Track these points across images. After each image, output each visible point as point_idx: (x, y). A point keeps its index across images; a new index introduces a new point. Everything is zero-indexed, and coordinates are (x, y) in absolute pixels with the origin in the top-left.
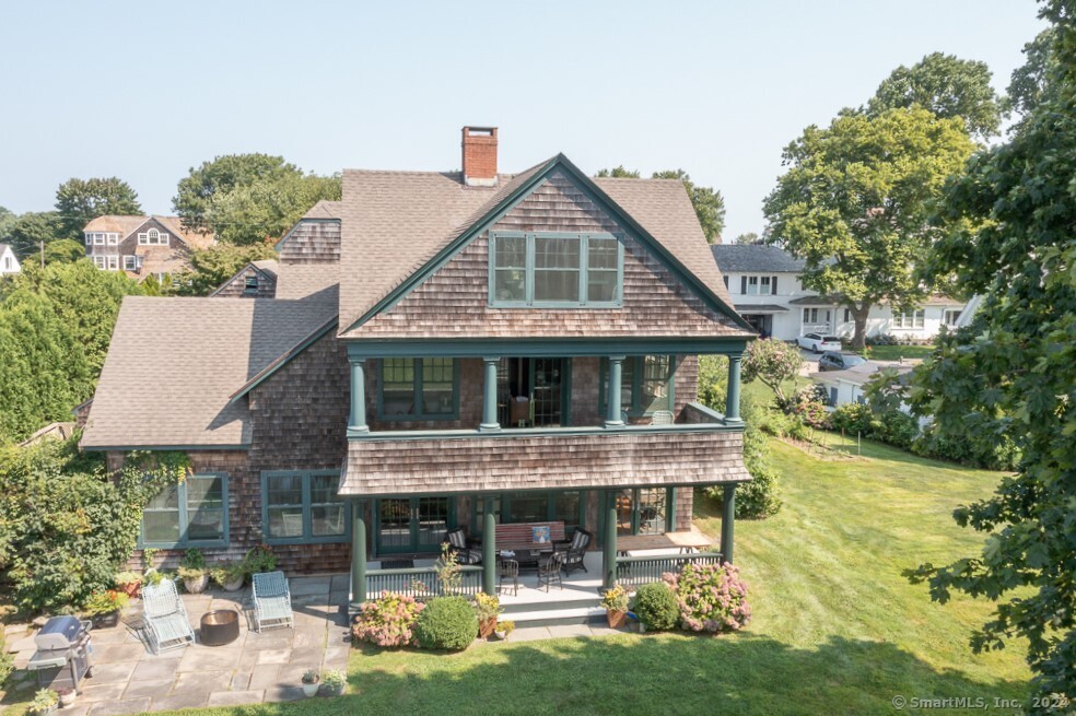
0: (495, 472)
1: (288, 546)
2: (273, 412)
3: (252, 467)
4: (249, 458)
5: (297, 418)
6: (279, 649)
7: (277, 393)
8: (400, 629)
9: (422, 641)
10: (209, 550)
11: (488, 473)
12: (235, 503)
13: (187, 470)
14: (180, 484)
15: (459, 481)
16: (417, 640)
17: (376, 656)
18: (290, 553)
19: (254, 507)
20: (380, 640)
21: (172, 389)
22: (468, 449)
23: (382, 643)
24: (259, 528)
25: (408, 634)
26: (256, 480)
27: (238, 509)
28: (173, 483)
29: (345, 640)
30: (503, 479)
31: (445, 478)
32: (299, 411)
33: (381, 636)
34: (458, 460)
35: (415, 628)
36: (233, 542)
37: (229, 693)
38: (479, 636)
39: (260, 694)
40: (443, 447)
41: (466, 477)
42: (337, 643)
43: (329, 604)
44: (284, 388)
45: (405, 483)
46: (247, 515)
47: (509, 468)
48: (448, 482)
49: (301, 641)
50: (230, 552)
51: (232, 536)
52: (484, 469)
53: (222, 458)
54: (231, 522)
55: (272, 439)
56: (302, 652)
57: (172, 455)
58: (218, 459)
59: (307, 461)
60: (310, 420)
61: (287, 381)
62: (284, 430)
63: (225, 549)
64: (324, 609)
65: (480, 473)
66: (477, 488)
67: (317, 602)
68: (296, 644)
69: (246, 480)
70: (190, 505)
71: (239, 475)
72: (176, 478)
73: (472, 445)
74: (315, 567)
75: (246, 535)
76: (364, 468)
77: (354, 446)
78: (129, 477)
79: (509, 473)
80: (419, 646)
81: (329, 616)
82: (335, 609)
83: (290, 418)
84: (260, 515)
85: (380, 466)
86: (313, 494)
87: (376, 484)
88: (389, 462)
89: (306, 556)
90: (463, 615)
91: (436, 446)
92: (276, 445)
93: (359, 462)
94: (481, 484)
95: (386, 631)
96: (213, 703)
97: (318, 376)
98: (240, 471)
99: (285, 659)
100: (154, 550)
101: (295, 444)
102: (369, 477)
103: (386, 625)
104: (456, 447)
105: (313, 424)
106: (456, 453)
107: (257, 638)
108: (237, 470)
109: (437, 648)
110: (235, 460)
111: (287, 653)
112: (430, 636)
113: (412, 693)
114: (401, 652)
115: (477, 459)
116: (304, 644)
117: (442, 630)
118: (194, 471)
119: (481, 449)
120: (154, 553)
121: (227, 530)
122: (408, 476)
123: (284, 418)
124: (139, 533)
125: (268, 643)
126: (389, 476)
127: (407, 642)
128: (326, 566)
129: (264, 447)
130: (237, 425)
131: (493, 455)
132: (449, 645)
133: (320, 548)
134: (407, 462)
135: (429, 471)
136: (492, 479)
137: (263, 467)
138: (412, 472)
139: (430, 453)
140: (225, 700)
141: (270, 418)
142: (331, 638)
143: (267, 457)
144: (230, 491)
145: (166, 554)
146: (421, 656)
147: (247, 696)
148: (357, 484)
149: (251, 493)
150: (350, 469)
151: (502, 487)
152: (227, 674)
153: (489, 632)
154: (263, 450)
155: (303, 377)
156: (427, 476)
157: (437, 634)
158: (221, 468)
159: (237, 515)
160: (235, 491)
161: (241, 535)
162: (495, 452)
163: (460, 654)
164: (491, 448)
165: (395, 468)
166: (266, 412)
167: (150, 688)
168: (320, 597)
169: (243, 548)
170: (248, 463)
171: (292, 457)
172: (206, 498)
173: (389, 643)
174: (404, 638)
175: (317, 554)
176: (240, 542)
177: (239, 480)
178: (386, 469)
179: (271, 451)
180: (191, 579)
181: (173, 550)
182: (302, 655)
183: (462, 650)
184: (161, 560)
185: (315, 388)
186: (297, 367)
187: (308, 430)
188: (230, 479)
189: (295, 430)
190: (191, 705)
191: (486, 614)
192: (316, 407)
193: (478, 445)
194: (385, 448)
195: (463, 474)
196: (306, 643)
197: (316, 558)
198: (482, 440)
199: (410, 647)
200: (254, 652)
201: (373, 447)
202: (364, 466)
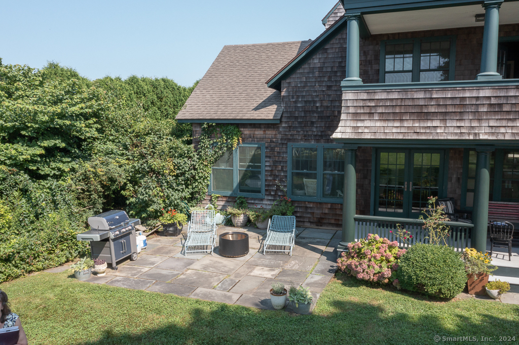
0: (492, 123)
1: (305, 202)
2: (298, 97)
3: (281, 139)
4: (280, 133)
5: (315, 102)
6: (271, 267)
7: (301, 82)
8: (381, 267)
9: (402, 282)
10: (252, 199)
11: (485, 124)
12: (270, 166)
13: (238, 140)
14: (234, 149)
15: (451, 130)
16: (396, 281)
17: (354, 289)
18: (307, 208)
19: (282, 170)
20: (358, 273)
21: (237, 89)
22: (464, 98)
23: (360, 276)
24: (285, 186)
25: (387, 273)
26: (284, 150)
27: (271, 171)
28: (230, 149)
29: (330, 271)
30: (503, 130)
31: (436, 127)
32: (317, 96)
33: (359, 269)
34: (450, 109)
35: (396, 269)
36: (268, 195)
37: (213, 290)
38: (466, 291)
39: (235, 297)
40: (435, 96)
41: (459, 127)
42: (322, 272)
43: (327, 246)
44: (306, 79)
45: (394, 130)
46: (277, 176)
47: (510, 119)
48: (439, 131)
49: (293, 265)
50: (265, 202)
51: (266, 190)
52: (479, 120)
53: (262, 132)
54: (266, 180)
55: (296, 118)
56: (290, 273)
57: (229, 127)
58: (259, 133)
59: (321, 136)
60: (325, 104)
61: (308, 73)
62: (305, 112)
63: (262, 200)
64: (323, 248)
65: (475, 124)
66: (471, 137)
67: (318, 243)
68: (288, 267)
69: (277, 149)
70: (241, 166)
71: (273, 145)
72: (232, 145)
73: (467, 94)
74: (325, 221)
75: (276, 191)
76: (356, 116)
77: (348, 96)
78: (203, 142)
79: (510, 124)
80: (398, 287)
81: (322, 253)
82: (331, 250)
83: (310, 102)
84: (286, 176)
85: (371, 114)
86: (325, 162)
87: (366, 131)
88: (380, 110)
89: (318, 212)
90: (449, 261)
91: (428, 96)
92: (300, 123)
93: (352, 110)
94: (475, 134)
95: (365, 266)
96: (195, 295)
97: (332, 68)
98: (273, 142)
99: (272, 275)
100: (218, 195)
101: (312, 123)
102: (359, 124)
103: (366, 260)
104: (449, 96)
105: (327, 107)
106: (449, 102)
107: (260, 258)
108: (272, 142)
109: (417, 291)
110: (270, 133)
111: (277, 271)
112: (410, 277)
113: (382, 329)
114: (379, 290)
115: (473, 109)
116: (294, 268)
117: (423, 273)
118: (243, 141)
119: (477, 98)
120: (218, 197)
121: (264, 186)
122: (397, 124)
123: (306, 102)
124: (209, 183)
125: (267, 262)
126: (378, 124)
127: (386, 281)
128: (333, 221)
129: (290, 125)
130: (273, 108)
131: (491, 105)
132: (432, 290)
133: (329, 206)
134: (397, 111)
135: (419, 120)
136: (488, 130)
137: (289, 140)
138: (401, 120)
139: (421, 103)
140: (205, 295)
141: (296, 102)
142: (319, 267)
143: (292, 132)
144: (266, 157)
145: (225, 199)
146: (399, 297)
147: (225, 296)
148: (349, 130)
149: (281, 160)
150: (343, 117)
151: (501, 137)
152: (221, 277)
153: (478, 289)
154: (290, 127)
155: (321, 69)
156: (417, 125)
157: (417, 276)
158: (262, 139)
159: (270, 175)
160: (270, 157)
161: (273, 190)
162: (493, 101)
163: (443, 304)
164: (489, 98)
165: (384, 117)
166: (293, 98)
167: (161, 274)
168: (321, 240)
169: (274, 200)
170: (279, 136)
171: (310, 133)
172: (251, 162)
173: (367, 278)
174: (383, 277)
175: (327, 211)
176: (271, 195)
177: (272, 149)
178: (376, 117)
179: (296, 127)
180: (234, 215)
181: (229, 197)
182: (289, 275)
183: (446, 299)
184: (222, 203)
185: (330, 77)
186: (316, 61)
187: (322, 112)
188: (267, 148)
189: (313, 112)
190: (177, 293)
191: (476, 268)
192: (330, 93)
193: (475, 94)
194: (377, 97)
195: (455, 124)
196: (296, 267)
197: (325, 214)
198: (479, 89)
199: (389, 287)
200: (252, 266)
201: (365, 96)
202: (355, 114)
